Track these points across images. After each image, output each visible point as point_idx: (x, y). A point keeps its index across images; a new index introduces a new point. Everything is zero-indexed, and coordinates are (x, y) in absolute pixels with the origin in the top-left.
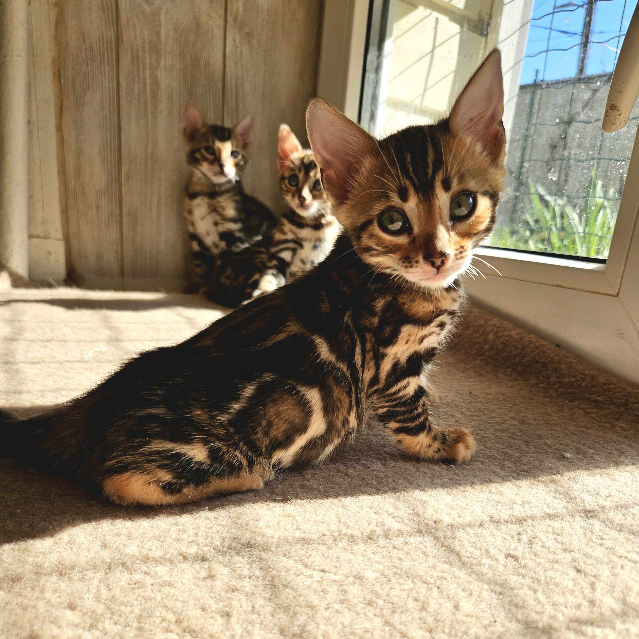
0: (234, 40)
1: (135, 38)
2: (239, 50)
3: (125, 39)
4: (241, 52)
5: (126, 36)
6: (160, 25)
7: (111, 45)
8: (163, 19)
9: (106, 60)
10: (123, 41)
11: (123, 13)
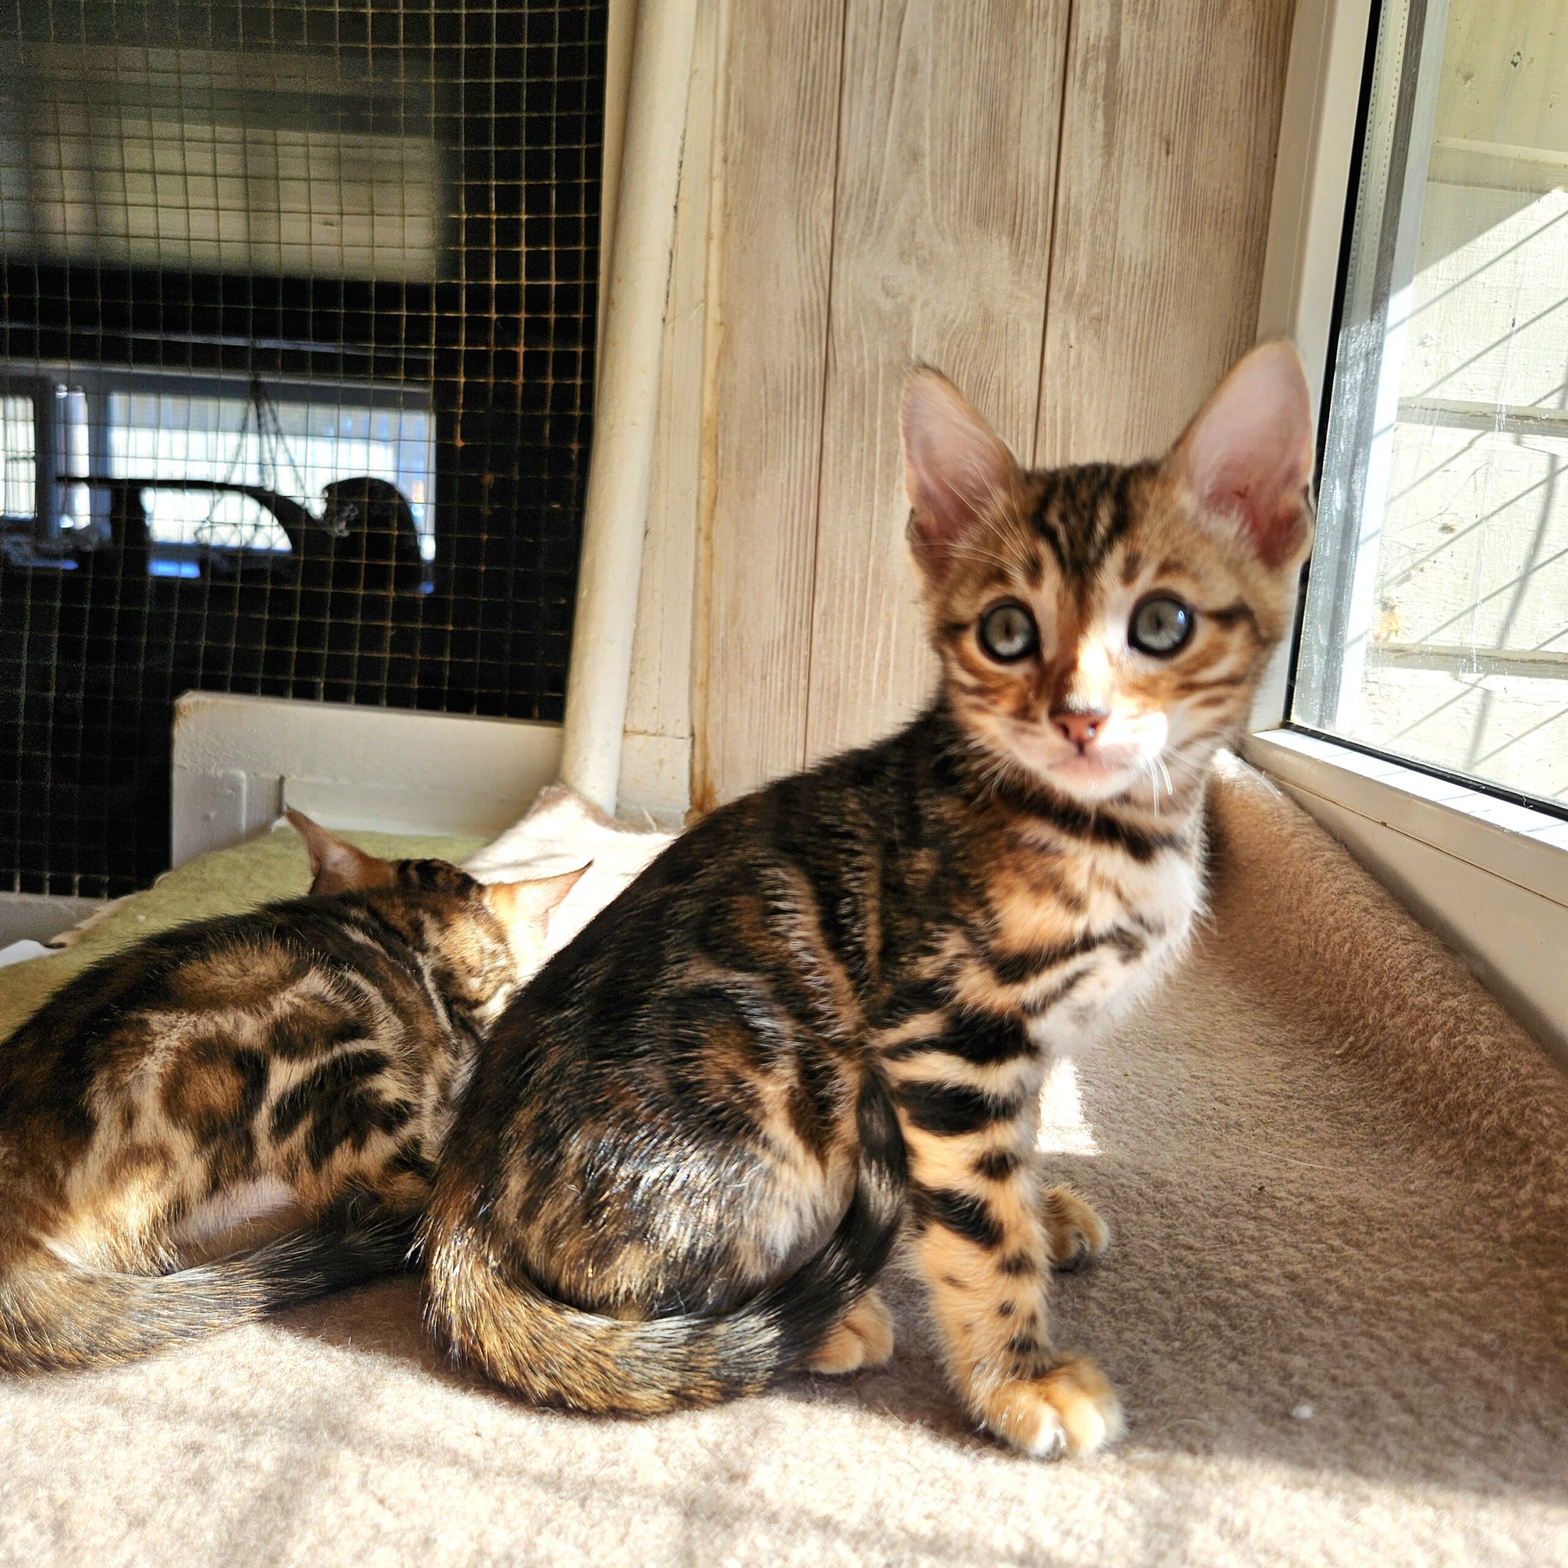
0: (1065, 336)
1: (861, 359)
2: (1073, 352)
3: (839, 365)
4: (1079, 355)
5: (842, 359)
6: (910, 330)
7: (814, 379)
8: (916, 318)
9: (802, 406)
10: (835, 369)
11: (840, 320)
